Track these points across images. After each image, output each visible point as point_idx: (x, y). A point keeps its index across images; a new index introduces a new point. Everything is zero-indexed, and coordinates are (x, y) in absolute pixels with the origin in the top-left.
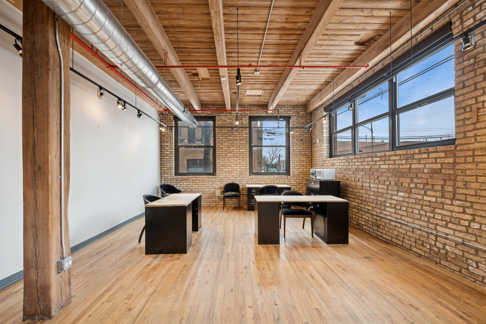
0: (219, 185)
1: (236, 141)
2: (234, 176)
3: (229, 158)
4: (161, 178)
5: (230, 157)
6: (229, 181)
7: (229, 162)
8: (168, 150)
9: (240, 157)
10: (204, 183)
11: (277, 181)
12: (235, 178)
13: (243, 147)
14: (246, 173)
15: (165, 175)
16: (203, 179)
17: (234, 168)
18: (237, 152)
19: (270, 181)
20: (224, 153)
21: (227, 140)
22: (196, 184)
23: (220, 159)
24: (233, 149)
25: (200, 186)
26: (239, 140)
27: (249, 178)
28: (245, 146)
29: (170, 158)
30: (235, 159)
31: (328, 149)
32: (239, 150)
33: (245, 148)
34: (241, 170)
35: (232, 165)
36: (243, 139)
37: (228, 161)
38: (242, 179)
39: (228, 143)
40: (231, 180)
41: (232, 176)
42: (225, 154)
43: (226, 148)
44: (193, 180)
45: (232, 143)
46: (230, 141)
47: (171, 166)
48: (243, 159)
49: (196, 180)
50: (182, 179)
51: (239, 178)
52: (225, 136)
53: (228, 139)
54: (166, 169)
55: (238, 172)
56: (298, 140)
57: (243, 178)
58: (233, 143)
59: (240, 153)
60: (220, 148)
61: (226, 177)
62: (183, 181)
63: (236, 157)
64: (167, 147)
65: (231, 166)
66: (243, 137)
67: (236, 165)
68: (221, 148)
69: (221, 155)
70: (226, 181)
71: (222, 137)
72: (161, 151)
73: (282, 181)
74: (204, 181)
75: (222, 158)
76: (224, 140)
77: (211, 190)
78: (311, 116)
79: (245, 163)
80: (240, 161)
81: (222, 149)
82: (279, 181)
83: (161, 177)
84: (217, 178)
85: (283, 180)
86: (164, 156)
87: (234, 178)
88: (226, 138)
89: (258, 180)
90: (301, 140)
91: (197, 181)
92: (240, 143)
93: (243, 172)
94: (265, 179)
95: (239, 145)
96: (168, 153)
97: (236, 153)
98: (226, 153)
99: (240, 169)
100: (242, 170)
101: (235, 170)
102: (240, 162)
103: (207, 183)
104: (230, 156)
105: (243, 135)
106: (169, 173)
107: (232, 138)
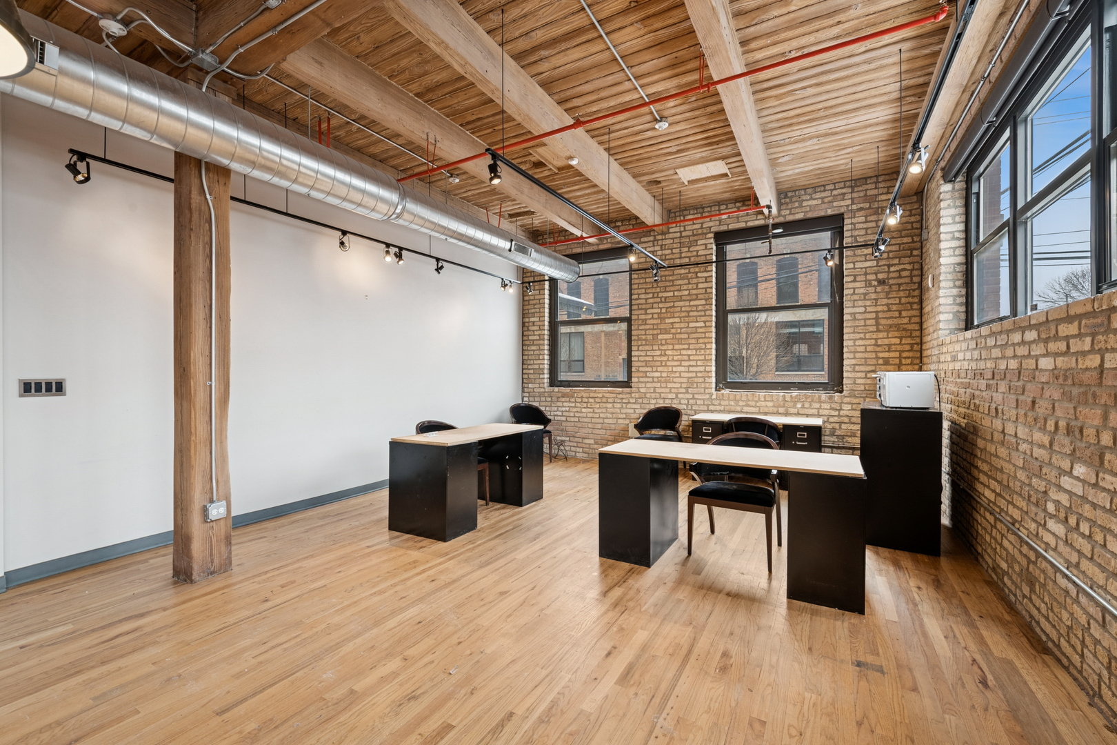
0: (637, 411)
1: (681, 301)
2: (673, 390)
3: (662, 345)
4: (523, 392)
5: (664, 342)
6: (661, 401)
7: (661, 355)
8: (536, 333)
9: (691, 341)
10: (604, 405)
11: (794, 406)
12: (677, 394)
13: (696, 317)
14: (704, 382)
15: (530, 386)
16: (603, 397)
17: (675, 369)
18: (681, 328)
19: (774, 406)
20: (651, 332)
21: (659, 300)
22: (587, 407)
23: (641, 348)
24: (672, 323)
25: (596, 410)
26: (688, 298)
27: (714, 397)
28: (703, 313)
29: (539, 350)
30: (677, 347)
31: (961, 304)
32: (688, 323)
33: (703, 319)
34: (690, 375)
35: (669, 363)
36: (697, 295)
37: (658, 353)
38: (693, 398)
39: (661, 308)
40: (667, 401)
41: (668, 390)
42: (653, 335)
43: (655, 322)
44: (582, 397)
45: (671, 307)
46: (665, 302)
47: (541, 367)
48: (698, 346)
49: (587, 398)
50: (560, 395)
51: (687, 396)
52: (654, 290)
53: (661, 298)
54: (532, 371)
55: (685, 380)
56: (868, 284)
57: (696, 396)
58: (673, 306)
59: (689, 330)
60: (640, 322)
61: (654, 392)
62: (563, 399)
63: (680, 341)
64: (534, 325)
65: (666, 366)
66: (697, 288)
67: (678, 363)
68: (643, 320)
69: (644, 337)
70: (654, 401)
71: (646, 293)
72: (523, 335)
73: (810, 408)
74: (604, 400)
75: (646, 345)
76: (651, 301)
77: (620, 421)
78: (921, 201)
79: (703, 357)
80: (689, 352)
81: (646, 324)
82: (803, 407)
83: (523, 388)
84: (633, 395)
85: (817, 406)
86: (528, 345)
87: (674, 396)
88: (656, 295)
89: (738, 401)
90: (882, 282)
91: (591, 400)
92: (690, 306)
93: (696, 380)
94: (759, 400)
95: (688, 312)
96: (535, 338)
97: (680, 333)
98: (655, 332)
99: (689, 372)
100: (694, 375)
101: (678, 375)
102: (689, 355)
103: (610, 405)
104: (666, 340)
105: (697, 284)
106: (538, 381)
107: (671, 294)
